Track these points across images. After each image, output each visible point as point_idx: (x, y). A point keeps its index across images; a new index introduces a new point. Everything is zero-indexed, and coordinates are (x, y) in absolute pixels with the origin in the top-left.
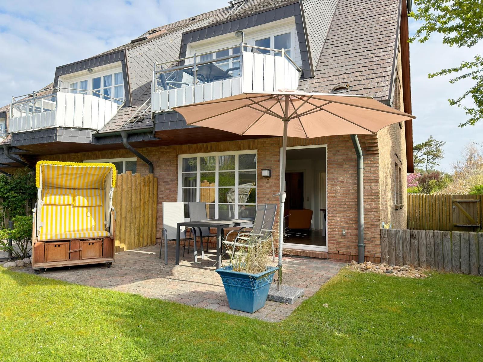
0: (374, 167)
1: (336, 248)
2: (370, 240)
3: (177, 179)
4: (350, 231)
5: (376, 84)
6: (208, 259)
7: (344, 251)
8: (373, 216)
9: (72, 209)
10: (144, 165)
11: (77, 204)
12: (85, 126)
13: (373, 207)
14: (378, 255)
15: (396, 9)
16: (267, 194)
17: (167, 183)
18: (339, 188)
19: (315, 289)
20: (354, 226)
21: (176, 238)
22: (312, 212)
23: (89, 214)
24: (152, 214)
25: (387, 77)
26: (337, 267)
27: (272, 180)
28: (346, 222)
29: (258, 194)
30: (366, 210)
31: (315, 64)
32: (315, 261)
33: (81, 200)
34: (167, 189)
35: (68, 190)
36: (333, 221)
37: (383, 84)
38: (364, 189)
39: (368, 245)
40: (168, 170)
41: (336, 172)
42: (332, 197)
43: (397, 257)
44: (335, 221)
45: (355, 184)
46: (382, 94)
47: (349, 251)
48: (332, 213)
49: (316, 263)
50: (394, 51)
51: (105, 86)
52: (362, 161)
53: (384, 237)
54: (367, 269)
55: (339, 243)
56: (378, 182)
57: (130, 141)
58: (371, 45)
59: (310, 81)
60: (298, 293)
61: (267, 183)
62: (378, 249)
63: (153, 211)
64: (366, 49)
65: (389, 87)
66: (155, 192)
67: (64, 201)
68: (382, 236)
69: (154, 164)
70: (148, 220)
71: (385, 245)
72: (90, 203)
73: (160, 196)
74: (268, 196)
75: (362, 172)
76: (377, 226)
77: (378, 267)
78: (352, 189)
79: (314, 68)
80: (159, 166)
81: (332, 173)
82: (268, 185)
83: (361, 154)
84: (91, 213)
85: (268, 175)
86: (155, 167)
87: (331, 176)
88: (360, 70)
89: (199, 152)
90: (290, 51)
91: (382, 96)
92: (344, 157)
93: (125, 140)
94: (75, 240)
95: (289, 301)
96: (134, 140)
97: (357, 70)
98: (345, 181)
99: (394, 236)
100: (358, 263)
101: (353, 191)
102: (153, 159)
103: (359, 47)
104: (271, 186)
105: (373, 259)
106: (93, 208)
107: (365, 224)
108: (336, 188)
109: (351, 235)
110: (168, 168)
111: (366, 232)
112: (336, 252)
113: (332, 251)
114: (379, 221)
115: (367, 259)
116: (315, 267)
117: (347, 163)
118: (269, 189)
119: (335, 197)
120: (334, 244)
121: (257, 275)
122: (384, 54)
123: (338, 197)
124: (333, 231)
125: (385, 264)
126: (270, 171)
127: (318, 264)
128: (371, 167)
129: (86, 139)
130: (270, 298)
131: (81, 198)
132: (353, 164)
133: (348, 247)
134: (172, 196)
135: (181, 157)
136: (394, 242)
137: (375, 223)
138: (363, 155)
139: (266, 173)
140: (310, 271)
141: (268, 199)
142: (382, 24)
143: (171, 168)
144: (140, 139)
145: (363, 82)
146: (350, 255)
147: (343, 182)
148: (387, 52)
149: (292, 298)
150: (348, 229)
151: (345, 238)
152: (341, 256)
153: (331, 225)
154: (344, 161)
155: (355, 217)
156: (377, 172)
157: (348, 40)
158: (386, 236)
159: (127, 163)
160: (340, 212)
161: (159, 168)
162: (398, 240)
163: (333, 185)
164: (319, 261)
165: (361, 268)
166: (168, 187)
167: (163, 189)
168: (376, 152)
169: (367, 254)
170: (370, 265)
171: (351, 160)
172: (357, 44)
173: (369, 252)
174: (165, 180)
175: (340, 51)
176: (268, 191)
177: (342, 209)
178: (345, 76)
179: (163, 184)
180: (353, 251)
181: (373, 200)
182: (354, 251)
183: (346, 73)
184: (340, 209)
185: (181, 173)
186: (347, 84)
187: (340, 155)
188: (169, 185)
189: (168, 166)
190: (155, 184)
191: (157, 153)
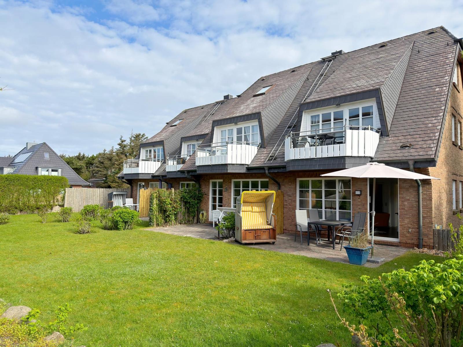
0: (429, 192)
1: (404, 240)
2: (427, 235)
3: (296, 194)
4: (413, 230)
5: (428, 145)
6: (323, 243)
7: (409, 241)
8: (428, 221)
9: (251, 213)
10: (274, 184)
11: (254, 211)
12: (243, 163)
13: (428, 215)
14: (432, 245)
15: (448, 83)
16: (359, 205)
17: (289, 196)
18: (407, 203)
19: (390, 259)
20: (416, 226)
21: (307, 231)
22: (389, 215)
23: (259, 216)
24: (281, 215)
25: (435, 141)
26: (405, 251)
27: (361, 197)
28: (411, 224)
29: (352, 205)
30: (423, 217)
31: (389, 126)
32: (391, 247)
33: (256, 209)
34: (290, 199)
35: (249, 203)
36: (403, 223)
37: (432, 146)
38: (423, 204)
39: (425, 239)
40: (290, 188)
41: (405, 194)
42: (402, 209)
43: (443, 246)
44: (404, 223)
45: (416, 201)
46: (431, 153)
47: (413, 241)
48: (402, 218)
49: (391, 248)
50: (442, 120)
51: (245, 133)
52: (421, 188)
53: (435, 234)
54: (423, 252)
55: (406, 237)
56: (432, 201)
57: (269, 172)
58: (427, 113)
59: (386, 138)
60: (382, 260)
61: (359, 198)
62: (432, 241)
63: (281, 213)
64: (424, 116)
65: (436, 148)
66: (282, 201)
67: (248, 209)
68: (434, 233)
69: (280, 184)
70: (279, 218)
71: (436, 239)
72: (260, 210)
73: (285, 203)
74: (359, 207)
75: (421, 194)
76: (431, 227)
77: (430, 251)
78: (415, 204)
79: (389, 129)
80: (284, 185)
81: (402, 194)
82: (360, 200)
83: (420, 184)
84: (260, 215)
85: (360, 194)
86: (281, 185)
87: (401, 196)
88: (419, 133)
89: (311, 177)
90: (372, 117)
91: (431, 154)
92: (409, 185)
93: (267, 171)
94: (257, 229)
95: (378, 262)
96: (272, 171)
97: (417, 133)
98: (410, 200)
99: (442, 233)
100: (419, 249)
101: (416, 206)
102: (280, 180)
103: (420, 114)
104: (361, 200)
105: (428, 247)
106: (261, 213)
107: (423, 225)
108: (405, 203)
109: (414, 232)
110: (290, 186)
111: (423, 230)
112: (404, 242)
113: (402, 242)
114: (432, 224)
115: (424, 246)
116: (391, 250)
117: (412, 188)
118: (359, 202)
119: (404, 209)
120: (403, 237)
121: (364, 249)
122: (435, 121)
123: (406, 209)
124: (403, 229)
125: (436, 250)
126: (361, 191)
127: (394, 248)
128: (427, 192)
129: (243, 170)
130: (368, 261)
131: (255, 207)
132: (416, 189)
133: (412, 239)
134: (293, 204)
135: (298, 180)
136: (441, 237)
137: (430, 225)
138: (421, 184)
139: (358, 193)
140: (388, 252)
141: (360, 209)
142: (437, 95)
143: (292, 186)
144: (276, 171)
145: (420, 143)
146: (413, 244)
147: (409, 200)
148: (437, 121)
149: (379, 261)
150: (412, 228)
151: (411, 234)
152: (408, 245)
153: (402, 226)
154: (410, 187)
155: (417, 221)
156: (431, 195)
157: (412, 107)
158: (437, 233)
159: (261, 181)
160: (408, 218)
161: (283, 186)
162: (445, 236)
163: (402, 201)
164: (394, 247)
165: (419, 252)
166: (290, 198)
167: (287, 199)
168: (430, 183)
169: (425, 244)
170: (425, 250)
171: (414, 187)
172: (418, 111)
173: (426, 242)
174: (288, 194)
175: (406, 116)
176: (360, 203)
177: (409, 216)
178: (409, 137)
179: (287, 196)
180: (415, 242)
181: (428, 212)
182: (417, 241)
183: (409, 135)
184: (407, 216)
185: (298, 189)
186: (410, 143)
187: (406, 183)
188: (291, 197)
189: (290, 185)
190: (282, 196)
191: (282, 177)
